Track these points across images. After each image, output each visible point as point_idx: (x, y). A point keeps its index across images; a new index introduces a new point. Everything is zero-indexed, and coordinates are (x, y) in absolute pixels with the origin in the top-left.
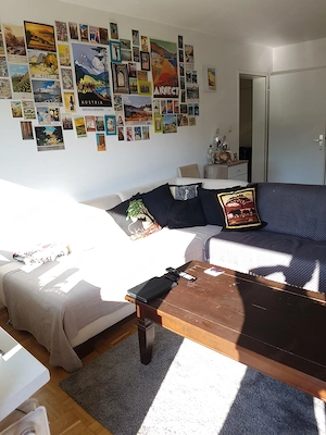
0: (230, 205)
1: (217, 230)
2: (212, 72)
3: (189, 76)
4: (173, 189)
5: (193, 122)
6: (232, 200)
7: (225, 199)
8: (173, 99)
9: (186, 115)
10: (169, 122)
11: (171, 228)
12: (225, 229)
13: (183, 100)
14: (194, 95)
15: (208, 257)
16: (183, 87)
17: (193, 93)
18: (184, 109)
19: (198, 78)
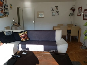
0: (22, 36)
1: (19, 42)
2: (11, 5)
3: (6, 5)
4: (5, 33)
5: (7, 16)
6: (22, 34)
7: (21, 34)
8: (2, 10)
9: (6, 14)
10: (1, 15)
11: (6, 43)
12: (21, 41)
13: (5, 10)
14: (7, 10)
15: (18, 49)
16: (4, 7)
17: (7, 9)
18: (5, 13)
19: (8, 6)
